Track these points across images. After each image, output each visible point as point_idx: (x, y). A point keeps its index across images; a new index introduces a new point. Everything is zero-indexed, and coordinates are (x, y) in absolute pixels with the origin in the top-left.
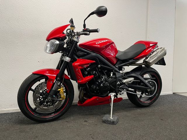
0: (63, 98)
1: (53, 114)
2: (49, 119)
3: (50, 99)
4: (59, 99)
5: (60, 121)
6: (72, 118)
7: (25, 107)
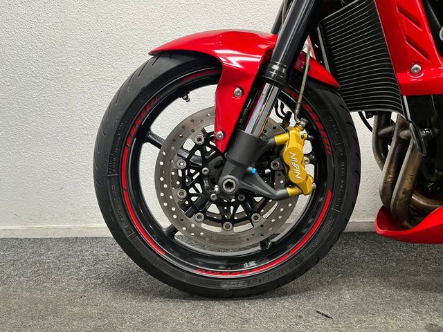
0: (304, 184)
1: (253, 264)
2: (232, 286)
3: (229, 185)
4: (280, 192)
5: (286, 304)
6: (347, 295)
7: (124, 219)
